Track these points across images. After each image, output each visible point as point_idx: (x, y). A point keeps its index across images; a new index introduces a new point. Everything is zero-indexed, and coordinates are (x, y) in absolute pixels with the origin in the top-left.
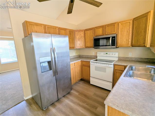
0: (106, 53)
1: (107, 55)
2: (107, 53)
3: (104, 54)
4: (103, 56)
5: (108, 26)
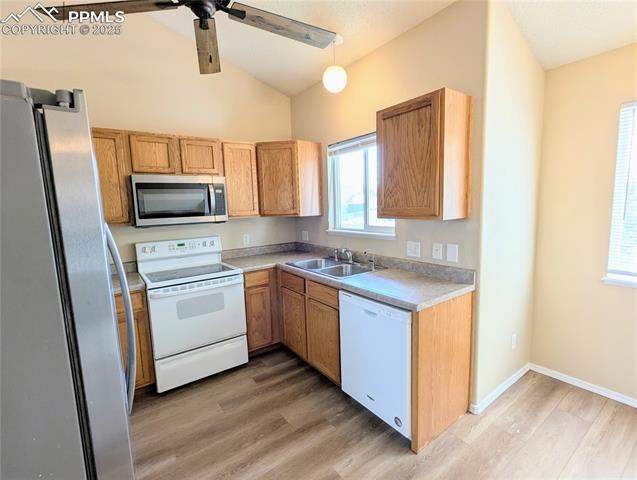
0: (179, 245)
1: (186, 251)
2: (183, 245)
3: (171, 248)
4: (169, 255)
5: (189, 142)
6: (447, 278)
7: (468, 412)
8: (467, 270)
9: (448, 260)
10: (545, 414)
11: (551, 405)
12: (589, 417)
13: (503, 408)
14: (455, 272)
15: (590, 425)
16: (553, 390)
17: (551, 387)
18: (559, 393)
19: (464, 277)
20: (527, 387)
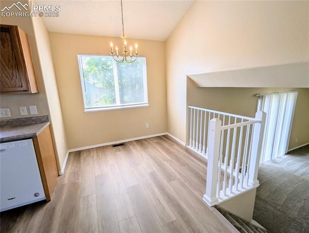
6: (34, 123)
7: (59, 176)
8: (44, 116)
9: (32, 113)
10: (82, 161)
11: (82, 158)
12: (92, 155)
13: (70, 167)
14: (38, 119)
15: (93, 156)
16: (80, 154)
17: (78, 154)
18: (82, 154)
19: (44, 119)
20: (72, 157)
